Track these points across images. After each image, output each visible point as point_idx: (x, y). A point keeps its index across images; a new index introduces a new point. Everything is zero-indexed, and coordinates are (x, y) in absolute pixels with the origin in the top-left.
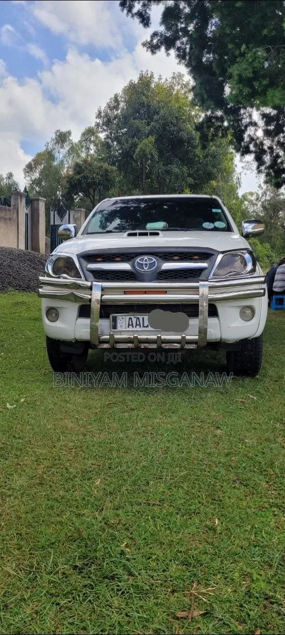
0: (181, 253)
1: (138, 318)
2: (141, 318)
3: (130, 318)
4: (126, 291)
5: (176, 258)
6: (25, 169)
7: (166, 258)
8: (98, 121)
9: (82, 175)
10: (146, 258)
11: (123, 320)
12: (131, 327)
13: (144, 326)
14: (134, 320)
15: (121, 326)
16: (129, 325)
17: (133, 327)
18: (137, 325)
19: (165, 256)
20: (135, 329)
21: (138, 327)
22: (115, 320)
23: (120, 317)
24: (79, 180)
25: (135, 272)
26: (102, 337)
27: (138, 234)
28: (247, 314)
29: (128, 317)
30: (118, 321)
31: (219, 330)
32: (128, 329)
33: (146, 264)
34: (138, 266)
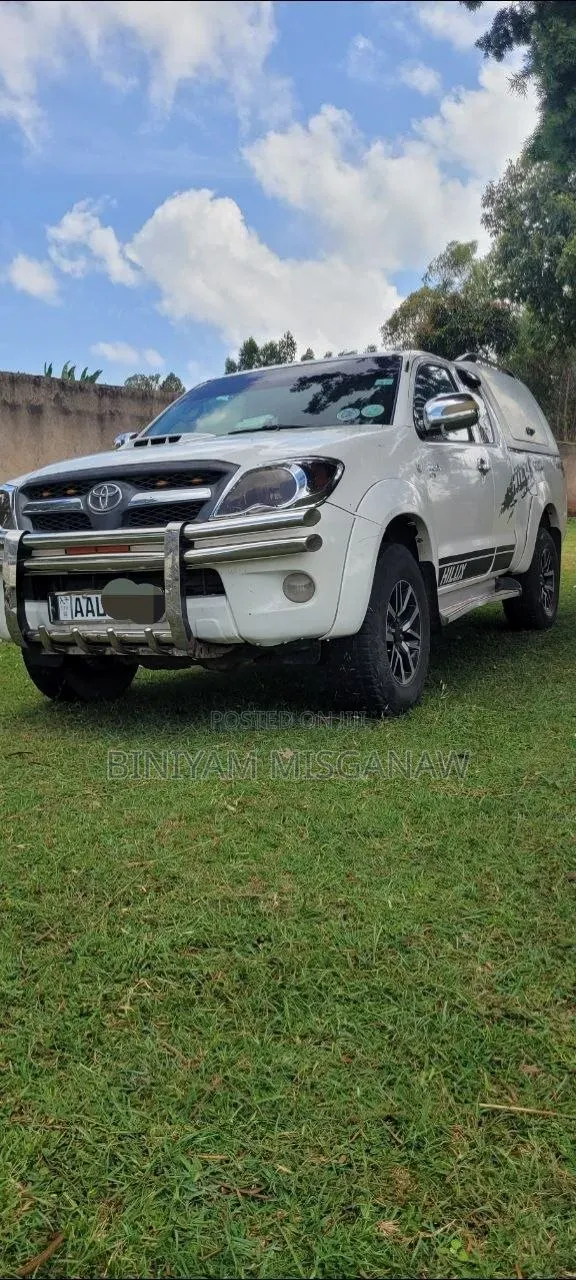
1: (89, 599)
2: (93, 597)
3: (78, 599)
4: (71, 548)
5: (162, 483)
6: (384, 328)
8: (488, 211)
9: (445, 328)
10: (106, 485)
11: (67, 602)
12: (79, 615)
13: (99, 615)
14: (84, 602)
15: (66, 615)
16: (77, 612)
17: (83, 615)
18: (88, 611)
19: (145, 480)
20: (85, 618)
21: (90, 614)
22: (55, 604)
23: (63, 598)
24: (439, 337)
25: (87, 513)
26: (29, 633)
27: (150, 442)
28: (299, 586)
29: (74, 597)
30: (61, 605)
31: (231, 621)
32: (75, 618)
33: (104, 498)
34: (92, 502)
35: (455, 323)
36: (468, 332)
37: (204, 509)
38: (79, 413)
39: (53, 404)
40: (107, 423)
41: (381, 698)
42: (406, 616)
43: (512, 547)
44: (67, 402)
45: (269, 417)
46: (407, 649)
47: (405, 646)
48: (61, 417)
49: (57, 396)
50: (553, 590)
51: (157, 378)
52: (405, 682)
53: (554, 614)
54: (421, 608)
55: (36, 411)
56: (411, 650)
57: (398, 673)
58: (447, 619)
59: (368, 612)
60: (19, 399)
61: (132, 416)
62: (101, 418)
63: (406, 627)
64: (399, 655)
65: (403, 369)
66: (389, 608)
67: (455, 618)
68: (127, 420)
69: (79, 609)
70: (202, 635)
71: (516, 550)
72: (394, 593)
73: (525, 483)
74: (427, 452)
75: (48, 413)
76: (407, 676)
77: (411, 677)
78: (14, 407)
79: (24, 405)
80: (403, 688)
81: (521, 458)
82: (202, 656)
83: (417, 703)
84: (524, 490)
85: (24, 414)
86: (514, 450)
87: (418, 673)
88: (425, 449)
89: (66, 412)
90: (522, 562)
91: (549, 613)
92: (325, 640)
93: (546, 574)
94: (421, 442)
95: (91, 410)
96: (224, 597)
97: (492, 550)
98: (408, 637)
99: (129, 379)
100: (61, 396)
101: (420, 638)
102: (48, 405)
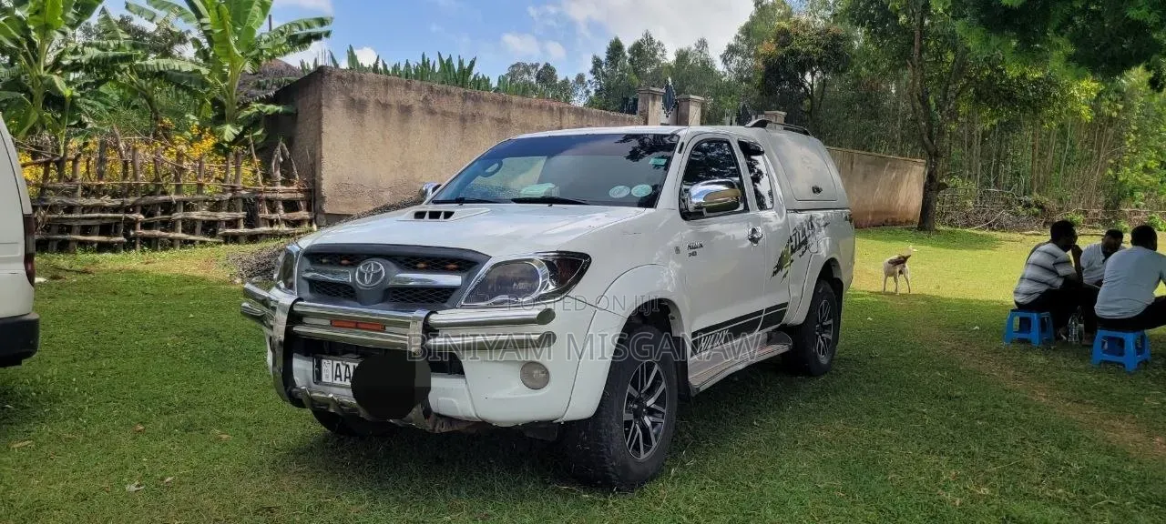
0: (428, 258)
1: (347, 366)
2: (351, 365)
3: (338, 365)
5: (422, 265)
7: (408, 265)
9: (787, 48)
10: (372, 263)
11: (329, 366)
12: (338, 379)
14: (343, 368)
15: (327, 377)
16: (336, 376)
17: (341, 380)
18: (346, 377)
19: (408, 260)
20: (343, 383)
22: (319, 366)
23: (326, 362)
24: (781, 57)
25: (353, 286)
26: (294, 390)
27: (427, 214)
28: (535, 376)
29: (335, 363)
30: (324, 368)
31: (469, 402)
32: (335, 382)
33: (369, 275)
34: (359, 278)
35: (796, 45)
36: (807, 54)
37: (455, 295)
38: (444, 114)
39: (421, 105)
40: (468, 124)
41: (613, 476)
42: (650, 392)
43: (785, 305)
44: (434, 105)
45: (551, 185)
46: (649, 424)
47: (648, 420)
48: (428, 117)
49: (425, 98)
50: (830, 337)
51: (537, 65)
52: (643, 456)
53: (831, 361)
54: (668, 383)
55: (406, 110)
56: (654, 424)
57: (637, 448)
58: (698, 389)
59: (603, 395)
60: (391, 99)
61: (492, 118)
62: (463, 119)
63: (650, 403)
64: (639, 431)
65: (677, 149)
66: (630, 389)
67: (708, 385)
68: (487, 122)
69: (338, 373)
70: (443, 412)
71: (789, 308)
72: (637, 372)
73: (805, 242)
74: (690, 231)
75: (416, 113)
76: (647, 449)
77: (651, 450)
78: (386, 106)
79: (395, 104)
80: (638, 463)
81: (802, 216)
82: (443, 430)
83: (652, 477)
84: (803, 247)
85: (394, 112)
86: (796, 211)
87: (659, 448)
88: (687, 230)
89: (432, 112)
90: (796, 316)
91: (824, 360)
92: (560, 423)
93: (824, 324)
94: (685, 222)
95: (455, 111)
96: (463, 380)
97: (760, 313)
98: (651, 412)
99: (513, 66)
100: (429, 98)
101: (665, 411)
102: (416, 106)
